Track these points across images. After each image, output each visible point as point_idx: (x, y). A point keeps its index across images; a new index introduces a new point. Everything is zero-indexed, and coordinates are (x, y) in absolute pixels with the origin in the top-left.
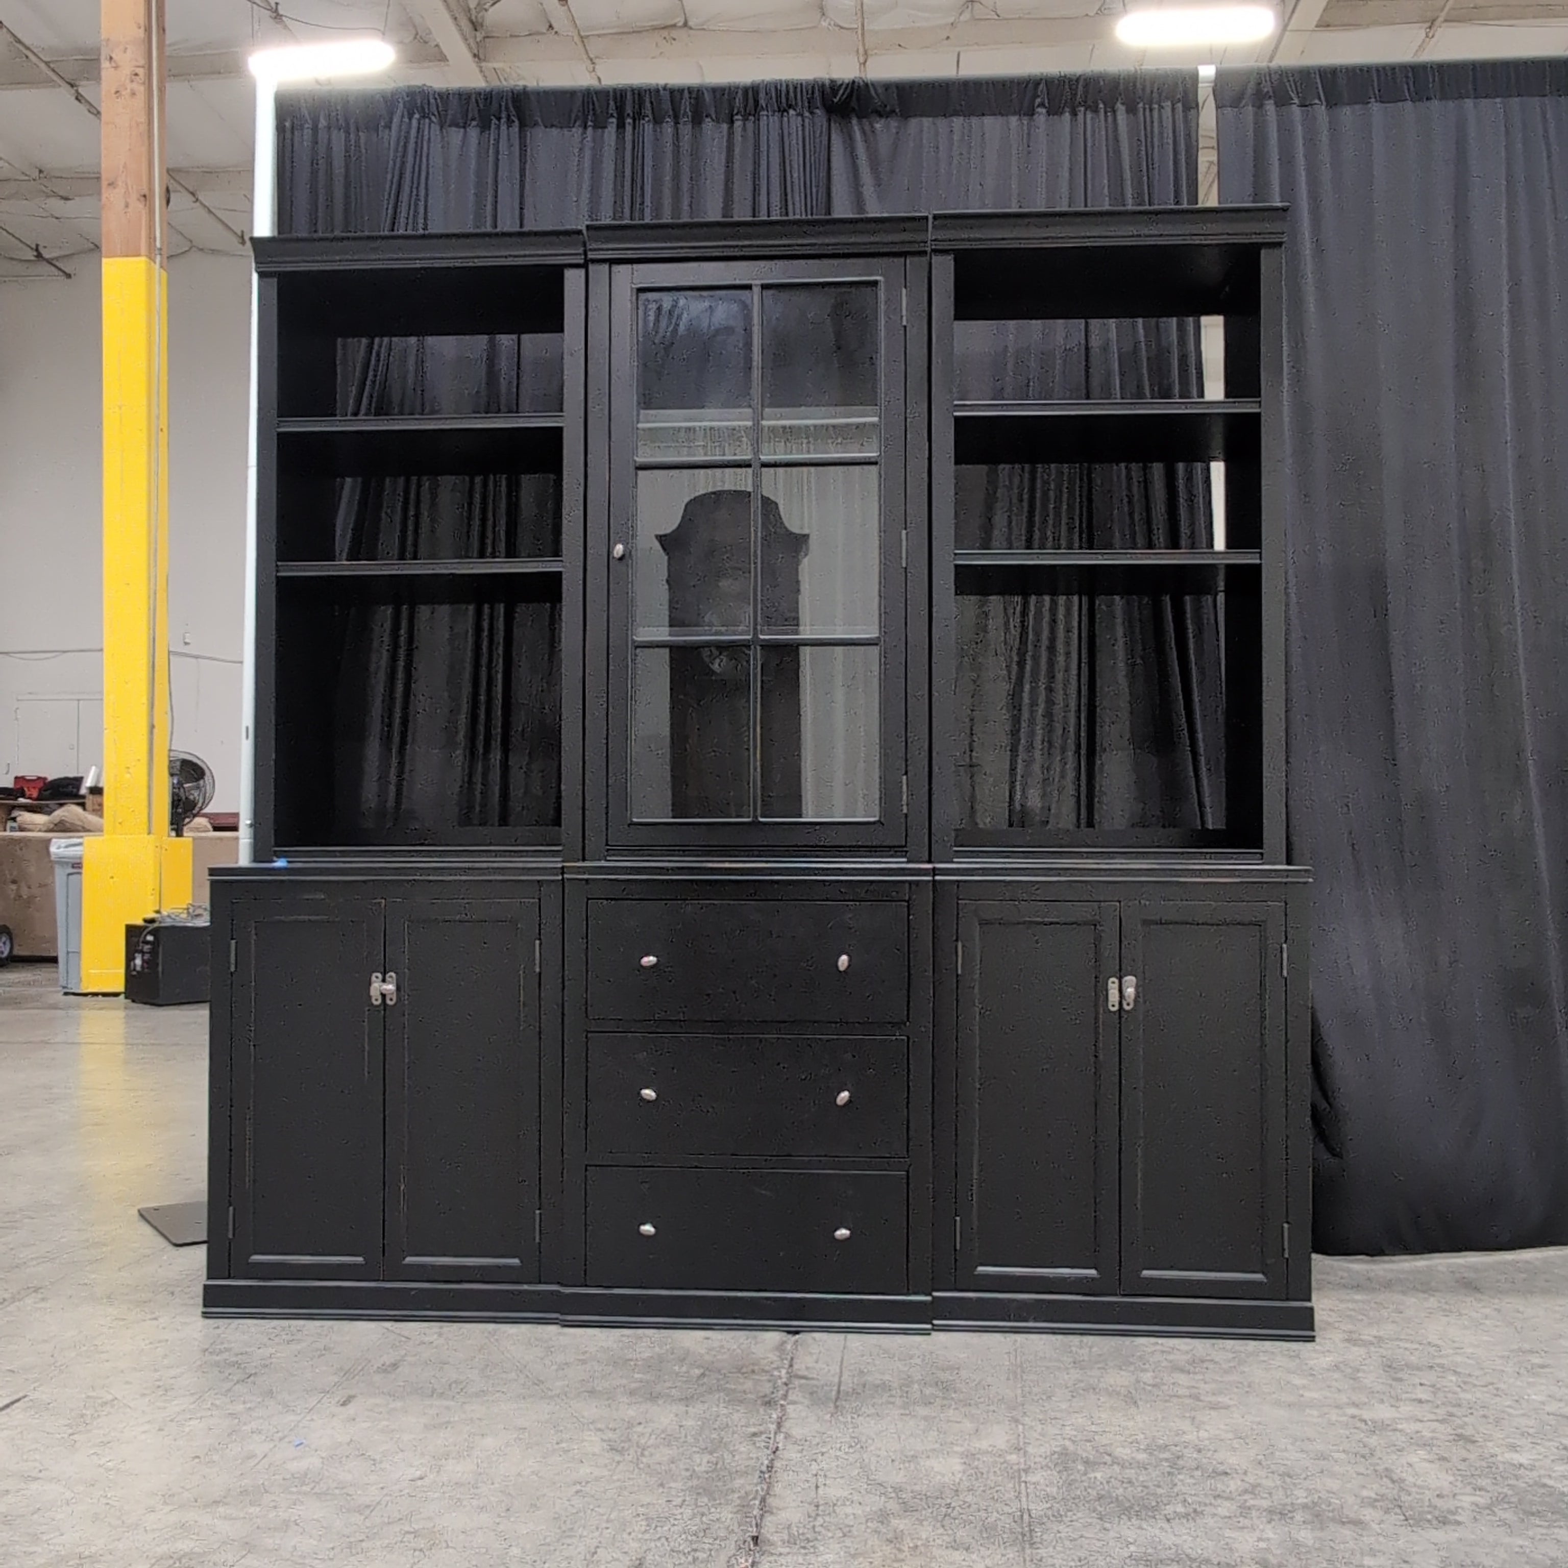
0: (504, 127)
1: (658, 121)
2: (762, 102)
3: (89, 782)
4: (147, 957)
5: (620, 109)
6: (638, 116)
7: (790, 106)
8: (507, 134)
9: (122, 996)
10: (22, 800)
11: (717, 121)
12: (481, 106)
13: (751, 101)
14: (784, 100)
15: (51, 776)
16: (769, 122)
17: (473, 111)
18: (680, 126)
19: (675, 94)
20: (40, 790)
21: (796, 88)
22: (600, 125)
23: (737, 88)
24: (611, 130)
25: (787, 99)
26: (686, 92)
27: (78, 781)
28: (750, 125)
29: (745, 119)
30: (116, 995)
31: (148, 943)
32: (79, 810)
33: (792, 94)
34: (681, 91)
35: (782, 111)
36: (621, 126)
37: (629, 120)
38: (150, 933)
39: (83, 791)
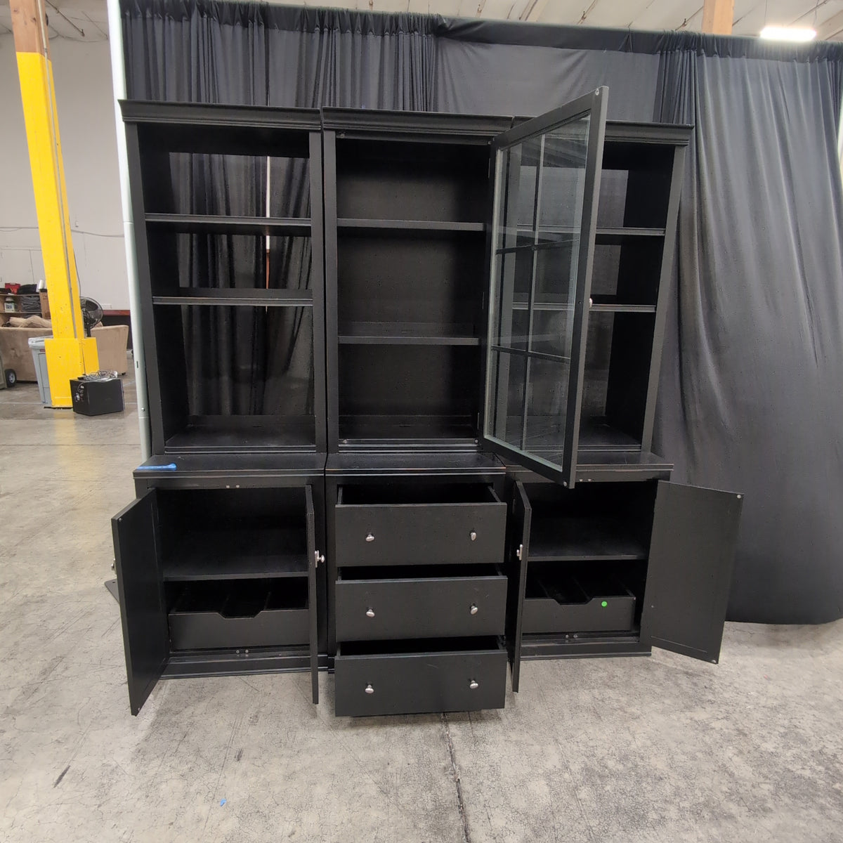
0: (256, 27)
1: (343, 32)
2: (401, 25)
3: (40, 287)
4: (81, 395)
5: (322, 21)
6: (331, 28)
7: (416, 30)
8: (258, 32)
9: (72, 409)
10: (10, 294)
11: (376, 34)
12: (242, 13)
13: (394, 24)
14: (412, 26)
15: (22, 283)
16: (404, 38)
17: (237, 15)
18: (355, 36)
19: (353, 16)
20: (18, 290)
21: (418, 19)
22: (310, 31)
23: (387, 15)
24: (316, 36)
25: (414, 26)
26: (359, 15)
27: (35, 286)
28: (393, 38)
29: (391, 35)
30: (70, 408)
31: (81, 389)
32: (39, 318)
33: (416, 22)
34: (356, 14)
35: (411, 32)
36: (322, 32)
37: (326, 30)
38: (83, 385)
39: (37, 291)
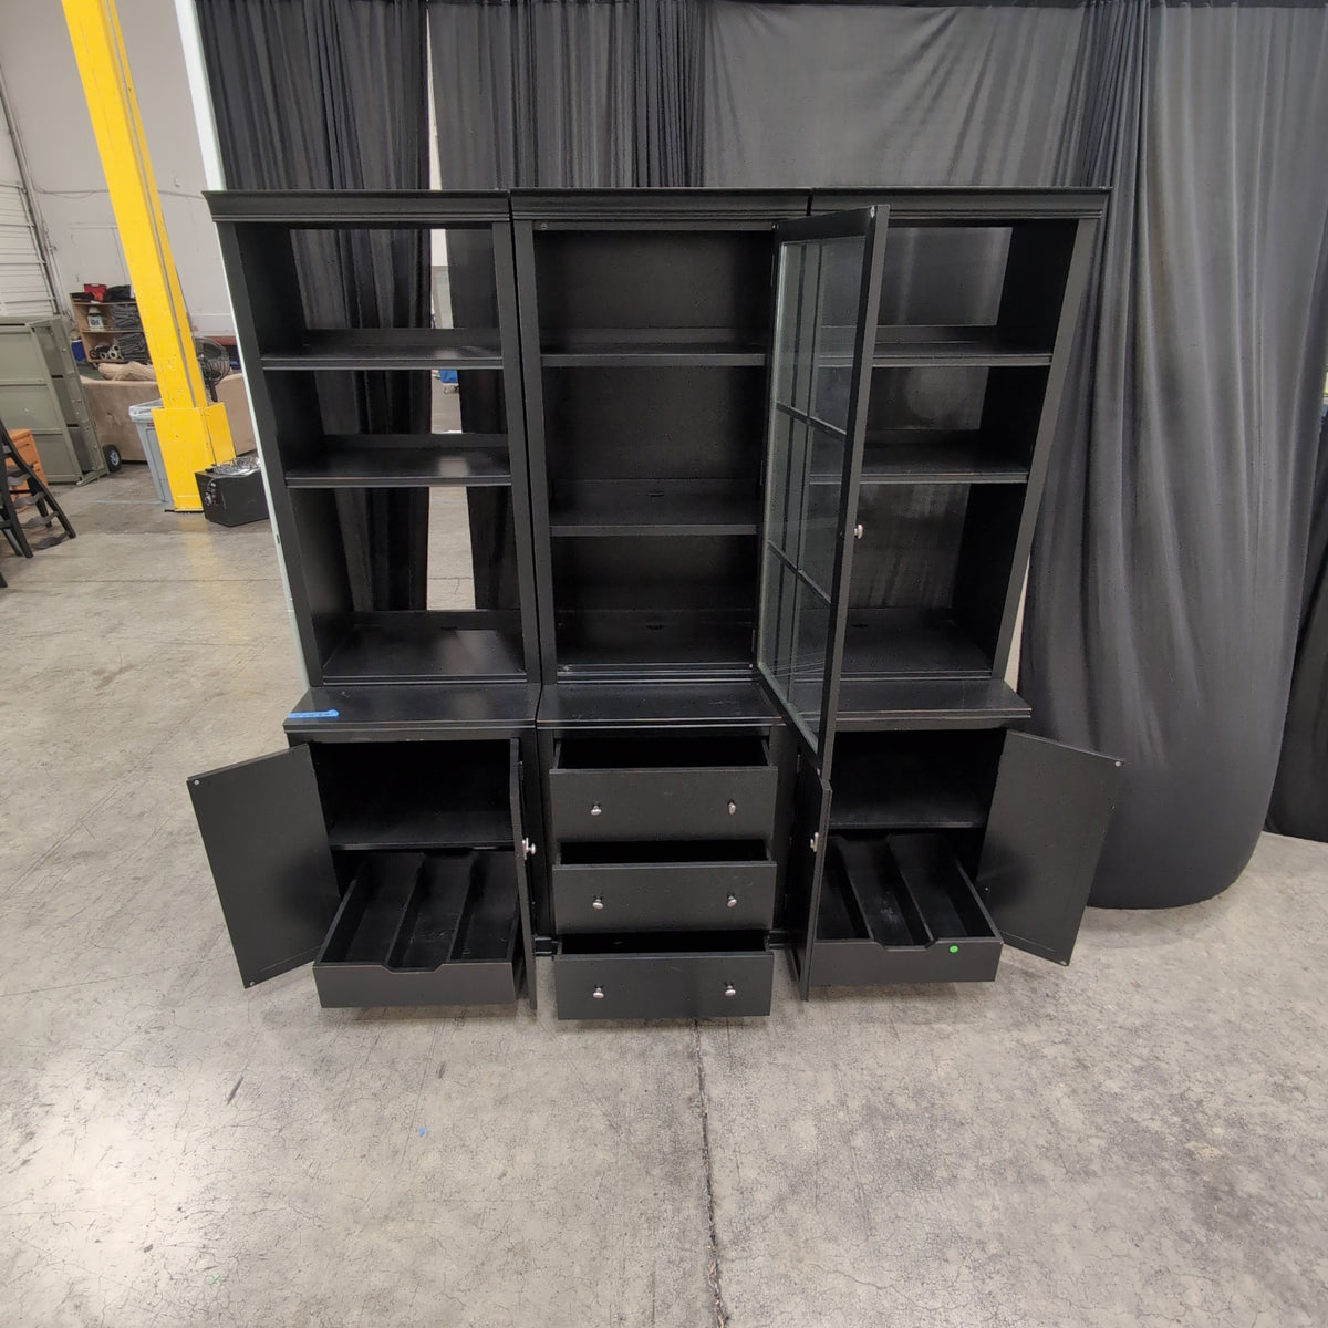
4: (213, 496)
9: (203, 515)
10: (93, 302)
15: (110, 285)
20: (104, 295)
27: (128, 288)
30: (200, 513)
31: (212, 487)
38: (213, 481)
39: (133, 296)
